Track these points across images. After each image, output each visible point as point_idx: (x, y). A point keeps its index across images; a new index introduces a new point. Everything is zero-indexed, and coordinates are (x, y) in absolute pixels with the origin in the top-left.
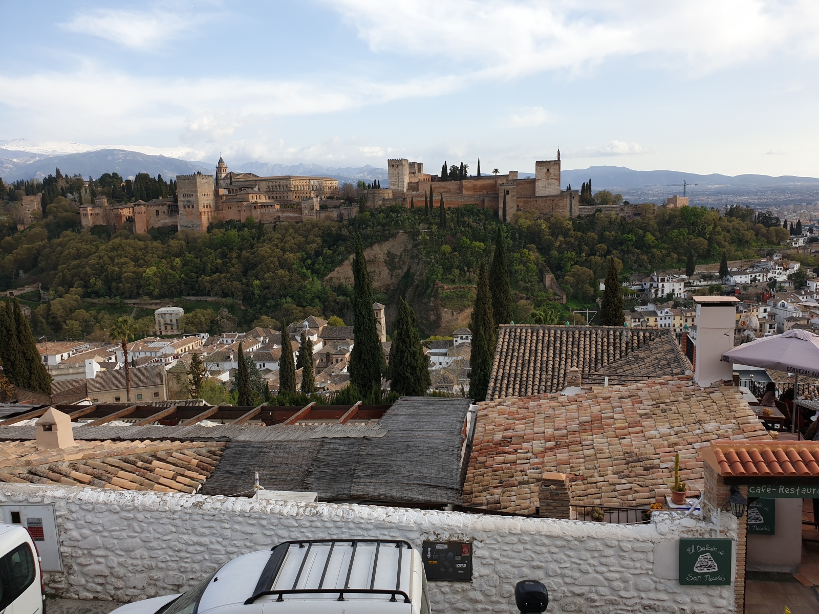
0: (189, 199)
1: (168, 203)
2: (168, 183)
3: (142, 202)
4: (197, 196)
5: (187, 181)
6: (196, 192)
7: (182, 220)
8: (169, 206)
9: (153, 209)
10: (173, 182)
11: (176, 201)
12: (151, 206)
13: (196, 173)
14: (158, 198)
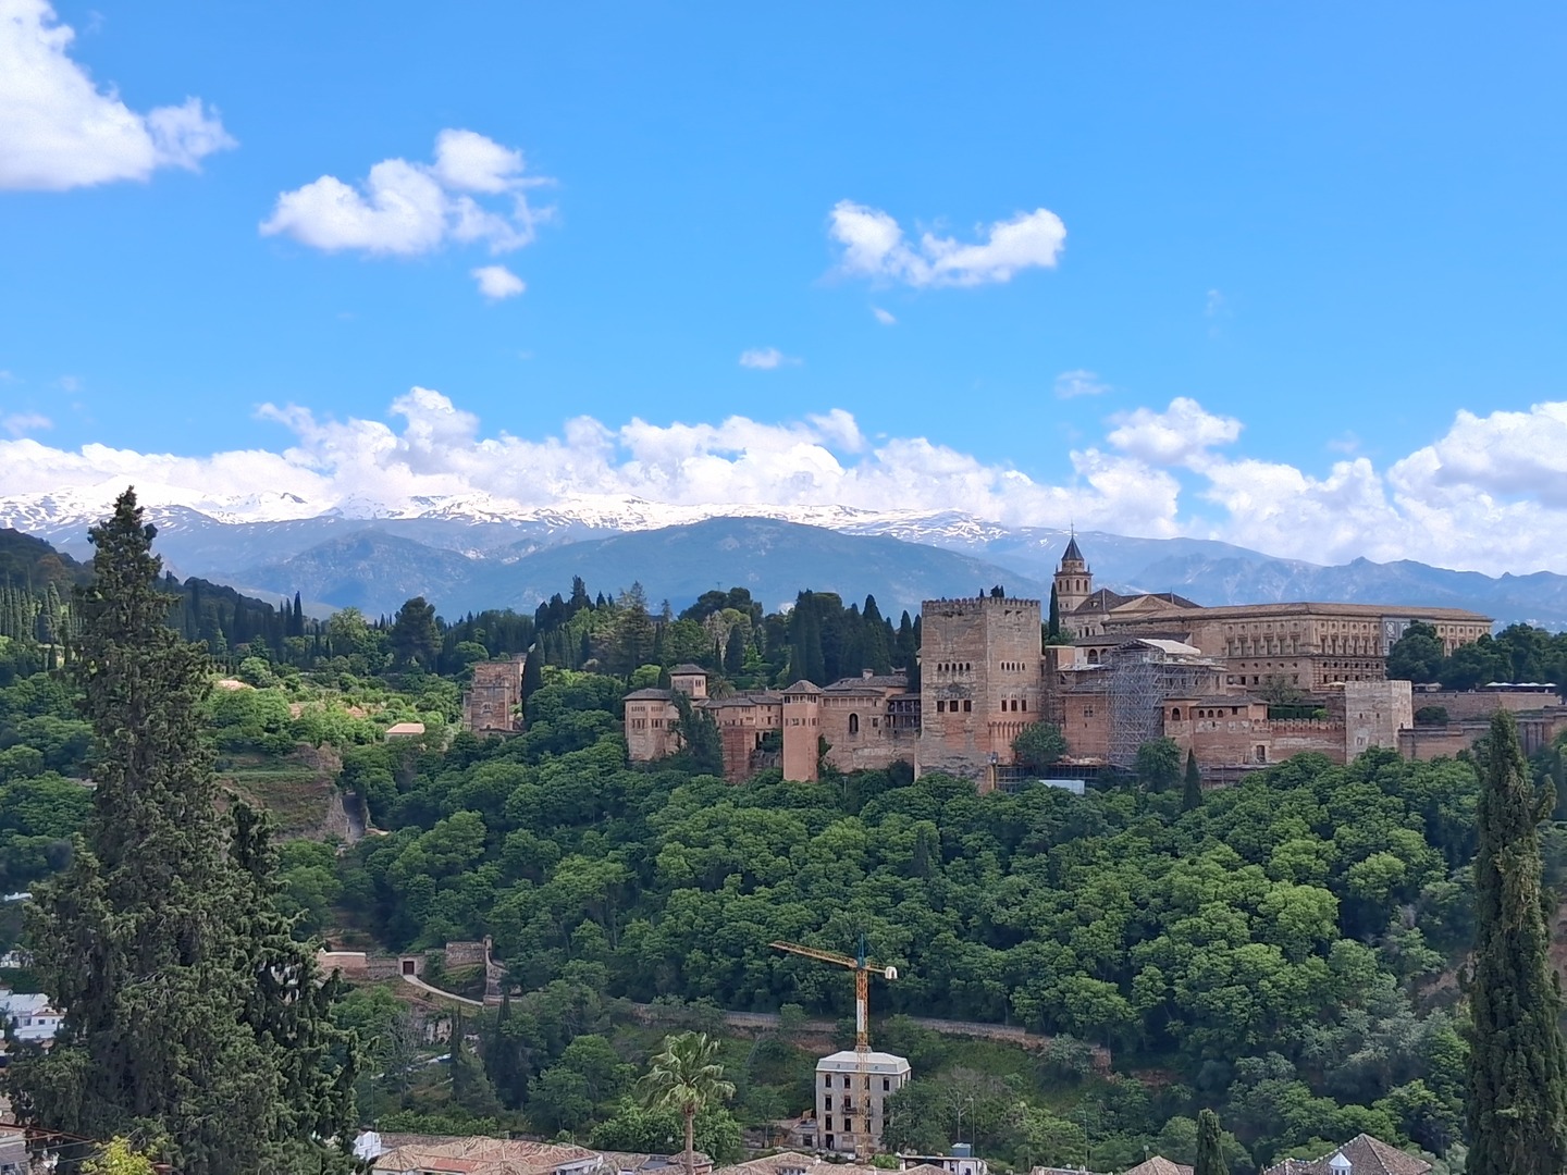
0: (957, 679)
1: (889, 693)
2: (896, 626)
3: (810, 687)
4: (983, 673)
5: (955, 617)
6: (981, 655)
7: (929, 752)
8: (891, 703)
9: (841, 710)
10: (912, 622)
11: (914, 685)
12: (836, 699)
13: (988, 594)
14: (860, 675)
